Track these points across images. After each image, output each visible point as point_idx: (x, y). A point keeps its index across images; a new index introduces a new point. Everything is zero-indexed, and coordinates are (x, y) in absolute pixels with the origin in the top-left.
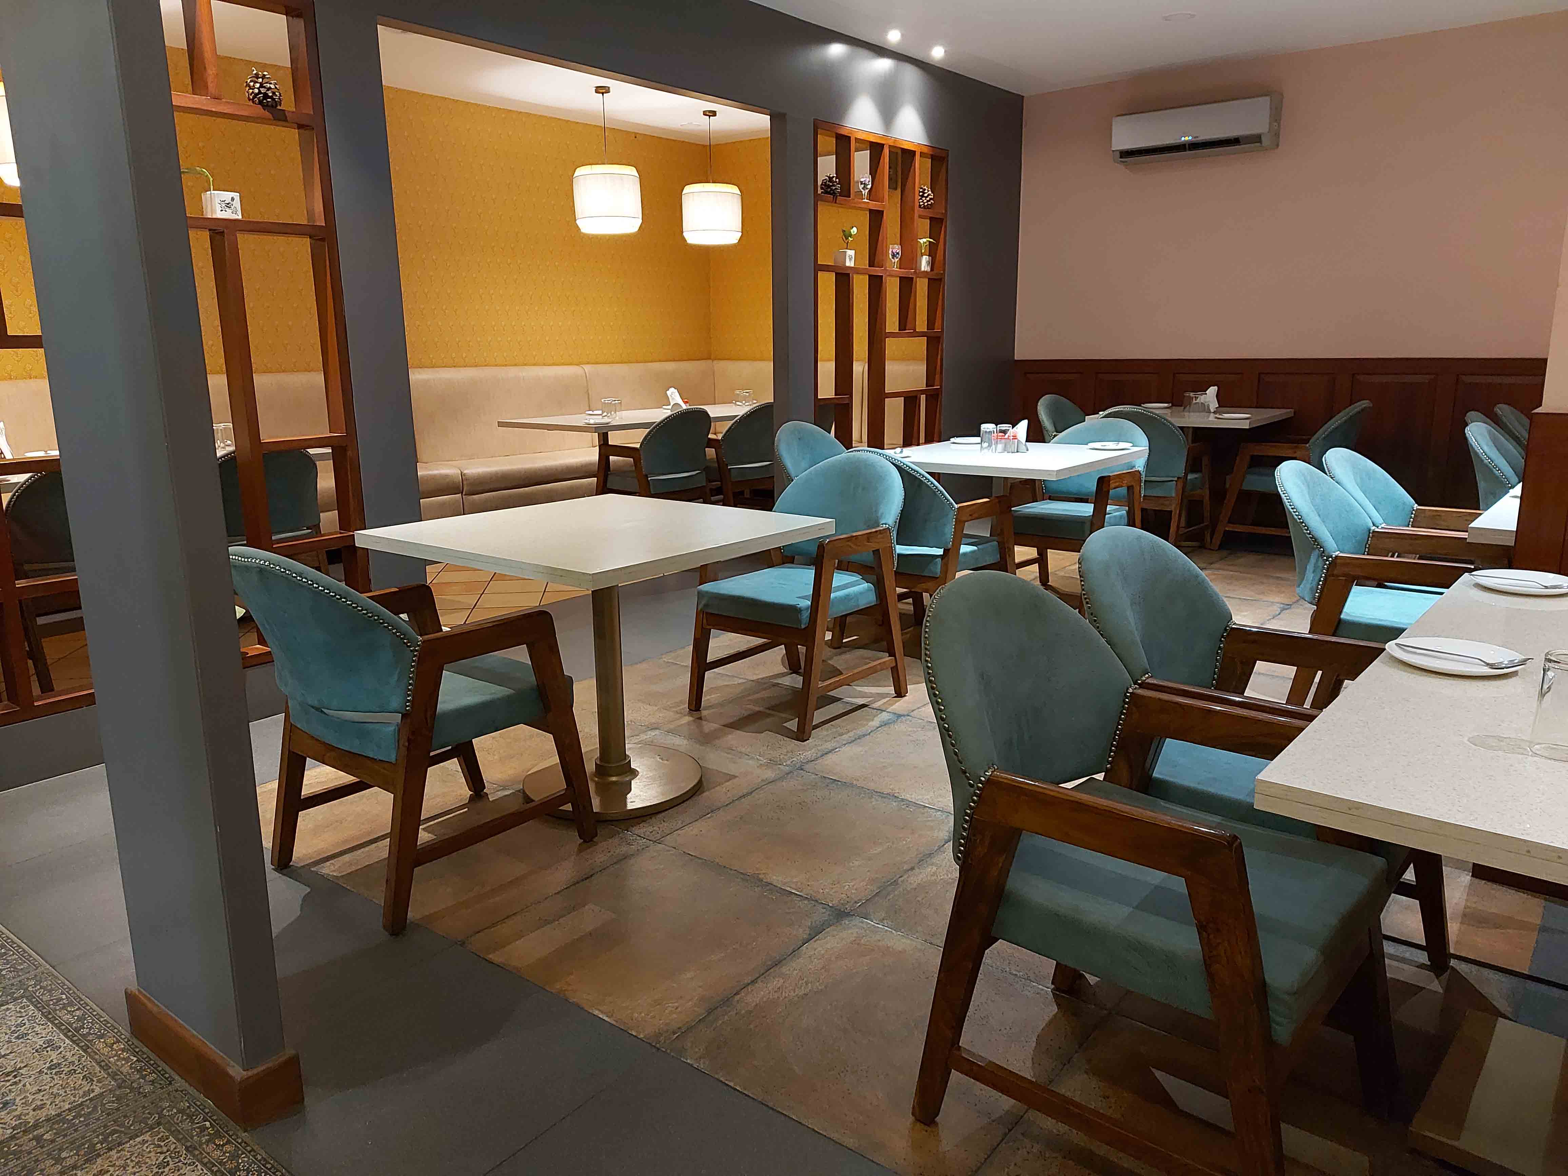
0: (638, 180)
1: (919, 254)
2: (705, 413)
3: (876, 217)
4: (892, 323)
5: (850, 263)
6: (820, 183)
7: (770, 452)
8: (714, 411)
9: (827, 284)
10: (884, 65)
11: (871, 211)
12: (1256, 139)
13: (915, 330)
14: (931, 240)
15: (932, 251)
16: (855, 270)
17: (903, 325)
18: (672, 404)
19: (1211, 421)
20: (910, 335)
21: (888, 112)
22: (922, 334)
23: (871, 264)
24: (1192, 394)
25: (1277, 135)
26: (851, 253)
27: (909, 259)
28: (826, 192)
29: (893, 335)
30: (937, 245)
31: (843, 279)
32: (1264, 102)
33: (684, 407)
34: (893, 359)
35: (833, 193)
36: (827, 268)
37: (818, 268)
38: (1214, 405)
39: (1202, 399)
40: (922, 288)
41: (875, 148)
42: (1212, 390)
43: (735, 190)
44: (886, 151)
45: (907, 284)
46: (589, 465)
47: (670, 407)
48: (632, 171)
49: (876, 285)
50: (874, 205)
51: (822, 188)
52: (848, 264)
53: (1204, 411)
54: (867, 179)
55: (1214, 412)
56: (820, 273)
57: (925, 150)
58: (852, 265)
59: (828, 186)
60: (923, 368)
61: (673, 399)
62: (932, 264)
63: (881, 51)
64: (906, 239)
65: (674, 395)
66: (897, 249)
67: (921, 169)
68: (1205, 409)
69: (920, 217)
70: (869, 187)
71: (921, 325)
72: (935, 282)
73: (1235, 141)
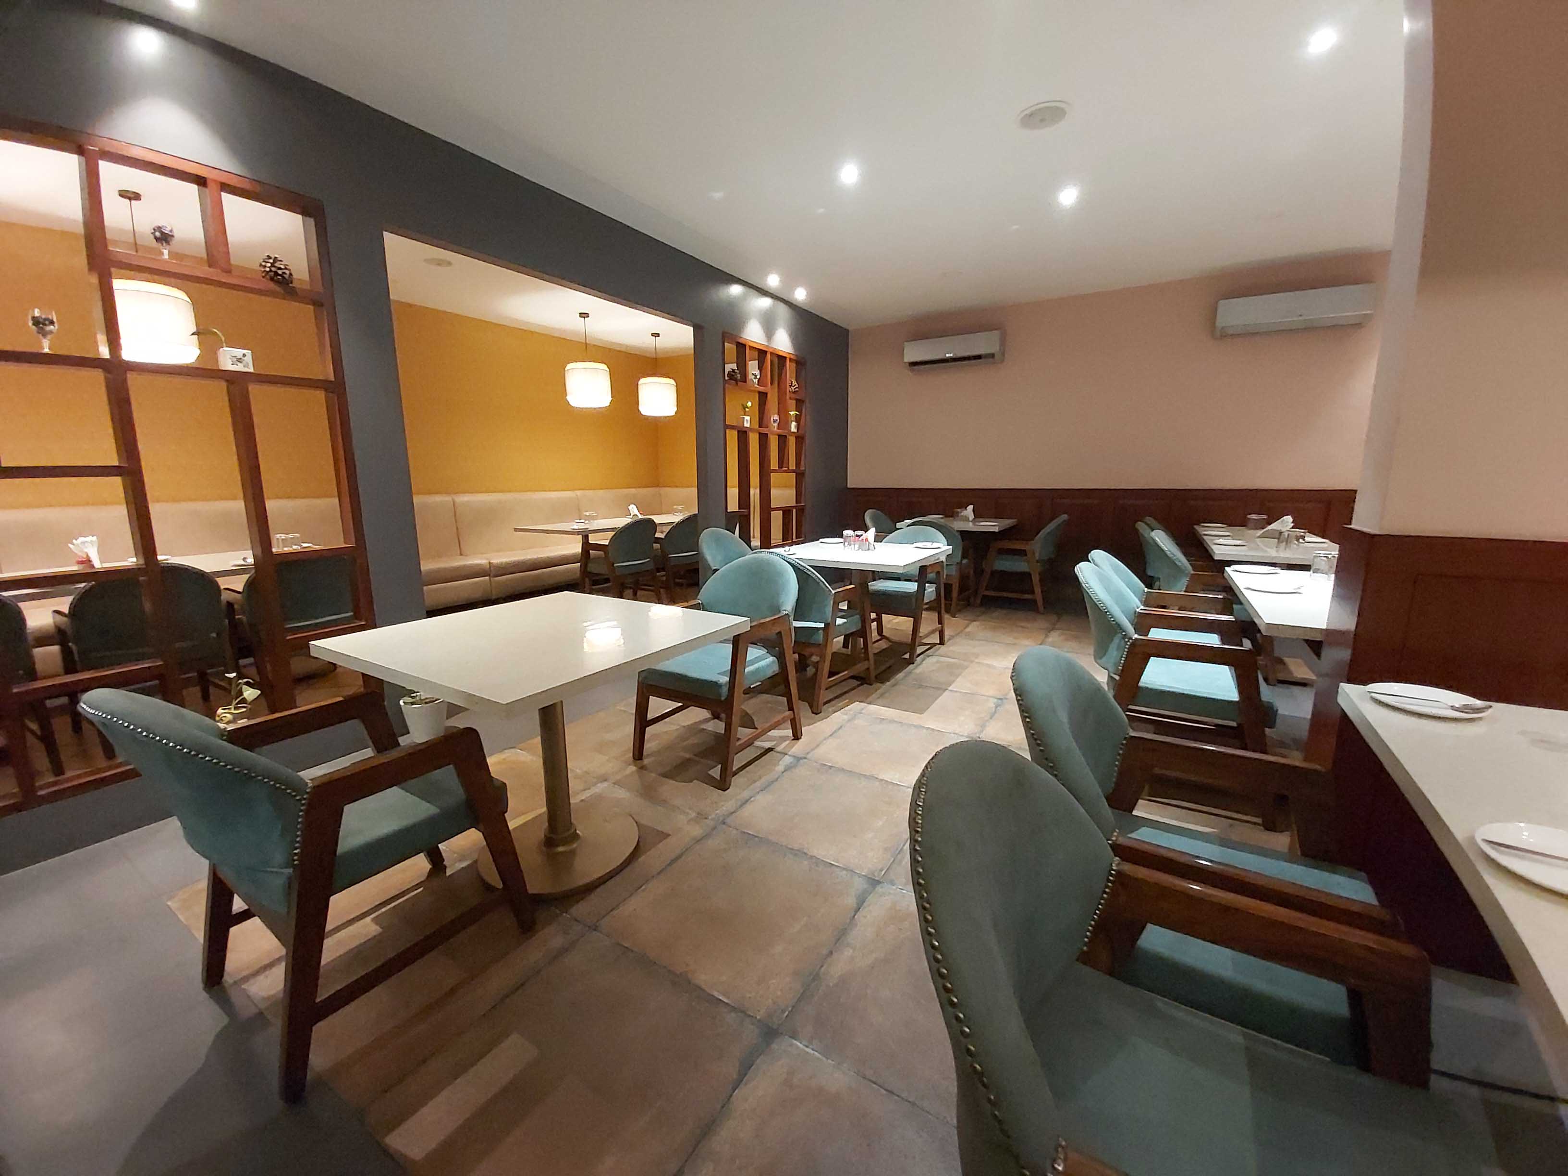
0: (608, 373)
1: (790, 421)
2: (652, 522)
3: (763, 396)
4: (774, 464)
5: (747, 425)
6: (726, 373)
7: (696, 547)
8: (657, 519)
9: (732, 438)
10: (765, 303)
11: (760, 393)
12: (992, 356)
13: (788, 468)
14: (797, 413)
15: (798, 419)
16: (751, 429)
17: (781, 465)
18: (632, 514)
19: (970, 527)
20: (785, 471)
21: (769, 333)
22: (793, 471)
23: (760, 427)
24: (959, 510)
25: (1003, 354)
26: (748, 418)
27: (784, 423)
28: (730, 379)
29: (775, 471)
30: (801, 415)
31: (743, 434)
32: (996, 334)
33: (640, 517)
34: (774, 487)
35: (736, 380)
36: (732, 427)
37: (727, 427)
38: (972, 517)
39: (964, 513)
40: (792, 441)
41: (762, 354)
42: (971, 507)
43: (672, 382)
44: (769, 356)
45: (782, 439)
46: (574, 556)
47: (631, 517)
48: (604, 367)
49: (763, 439)
50: (762, 389)
51: (728, 377)
52: (745, 425)
53: (966, 520)
54: (757, 372)
55: (972, 521)
56: (727, 431)
57: (792, 357)
58: (749, 426)
59: (732, 374)
60: (793, 492)
61: (633, 512)
62: (798, 427)
63: (764, 292)
64: (782, 411)
65: (633, 509)
66: (776, 417)
67: (790, 369)
68: (966, 519)
69: (790, 398)
70: (758, 377)
71: (793, 466)
72: (800, 439)
73: (979, 357)
